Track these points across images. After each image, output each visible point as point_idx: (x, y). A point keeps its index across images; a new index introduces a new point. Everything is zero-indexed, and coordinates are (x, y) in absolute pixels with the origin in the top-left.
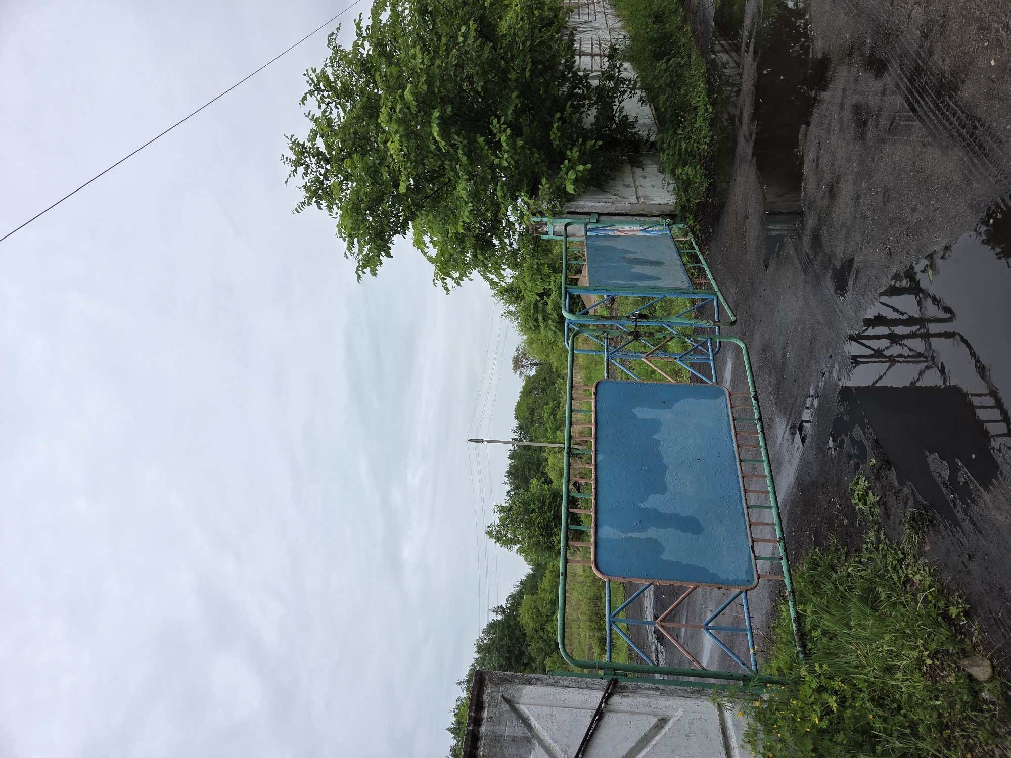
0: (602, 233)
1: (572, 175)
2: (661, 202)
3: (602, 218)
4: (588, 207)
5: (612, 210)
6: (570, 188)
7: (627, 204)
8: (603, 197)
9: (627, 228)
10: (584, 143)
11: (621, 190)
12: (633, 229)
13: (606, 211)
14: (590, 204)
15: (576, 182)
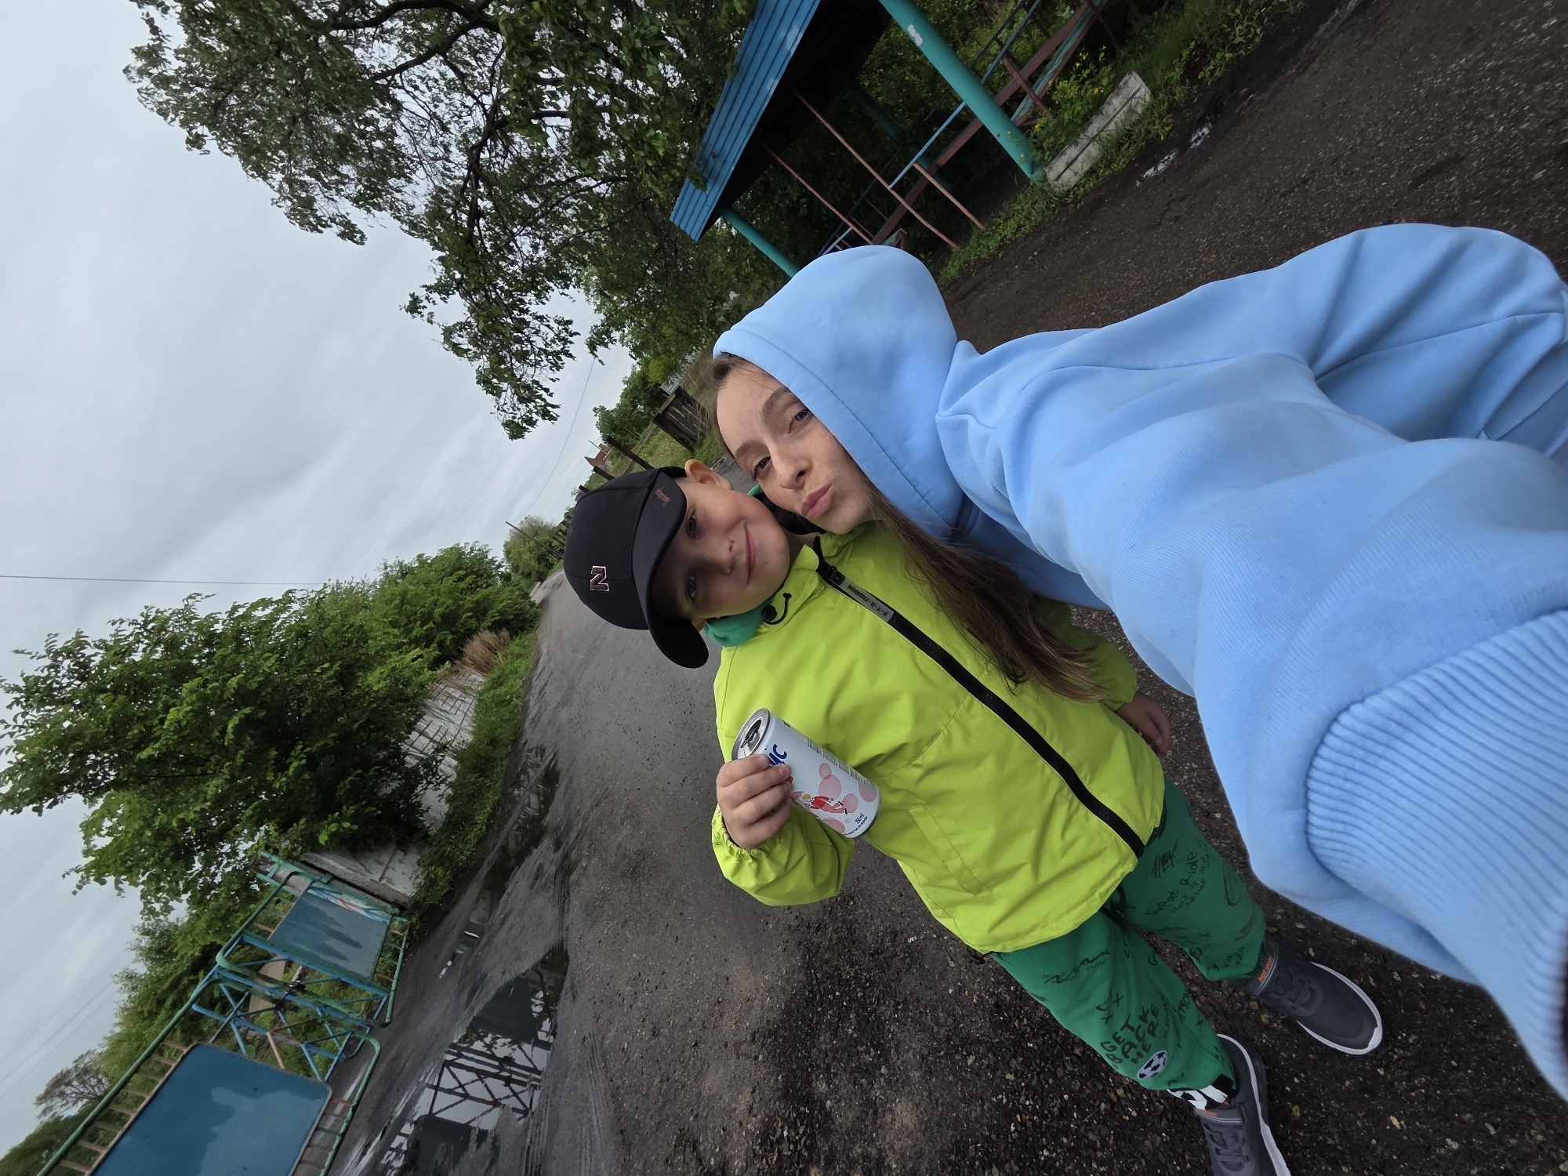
0: (325, 896)
1: (333, 828)
2: (401, 890)
3: (335, 882)
4: (329, 865)
5: (349, 878)
6: (323, 838)
7: (368, 879)
8: (350, 862)
9: (353, 901)
10: (365, 806)
11: (371, 864)
12: (357, 905)
13: (343, 876)
14: (332, 863)
15: (333, 835)
